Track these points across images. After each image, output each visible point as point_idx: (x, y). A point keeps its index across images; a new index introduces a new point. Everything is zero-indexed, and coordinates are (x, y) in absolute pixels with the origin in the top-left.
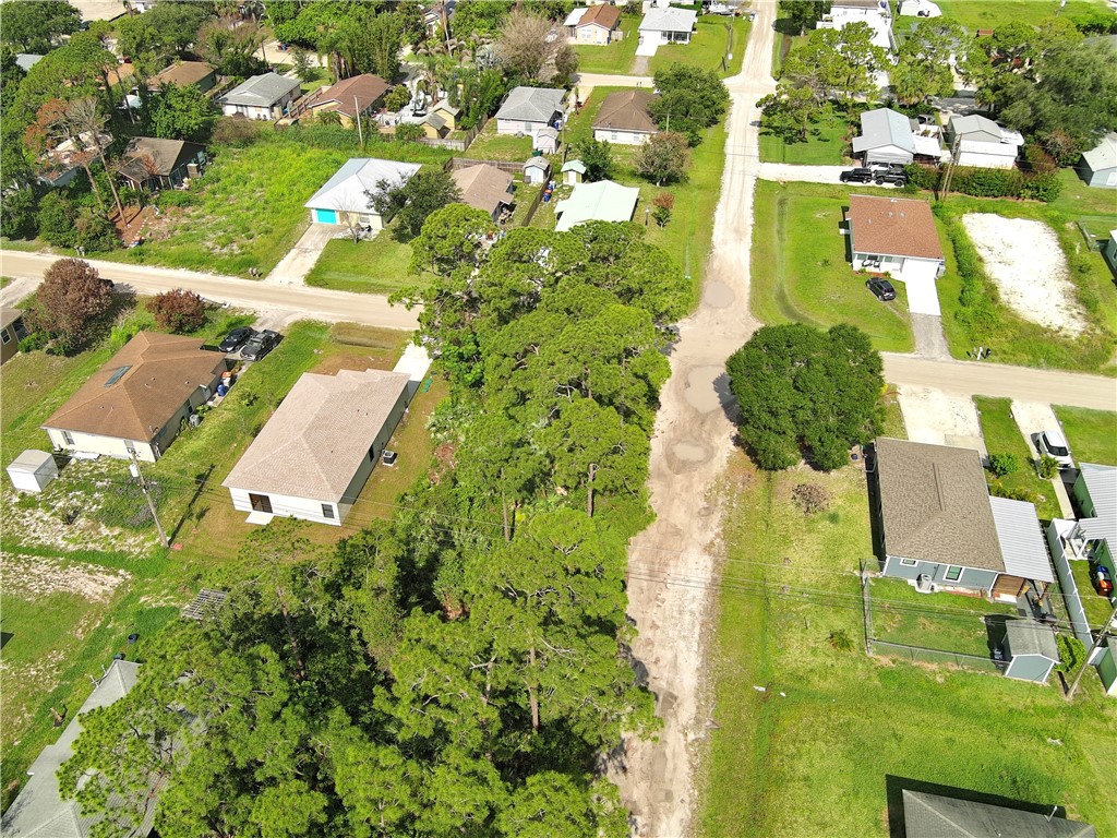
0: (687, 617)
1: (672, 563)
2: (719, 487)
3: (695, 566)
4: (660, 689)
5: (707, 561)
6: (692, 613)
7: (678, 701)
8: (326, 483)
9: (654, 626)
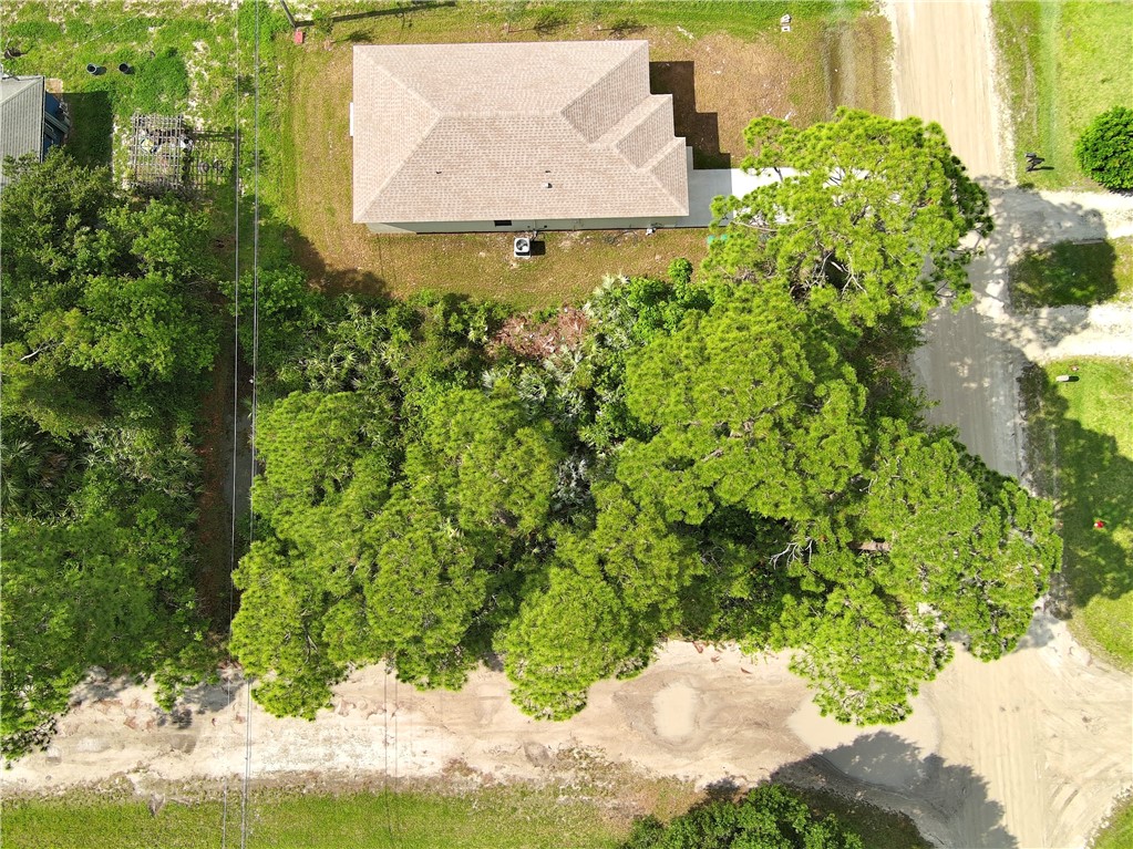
0: (321, 751)
1: (417, 716)
3: (419, 749)
4: (198, 729)
5: (432, 767)
6: (331, 757)
7: (185, 756)
8: (378, 191)
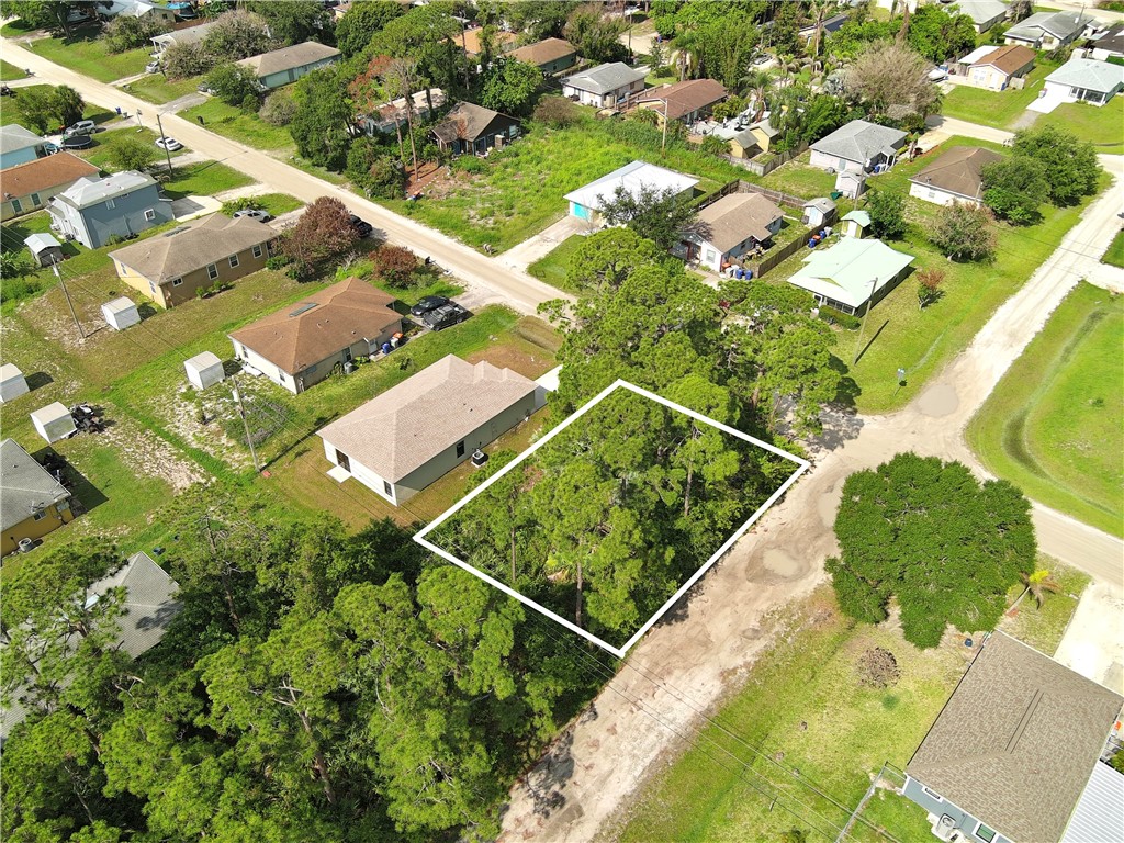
0: (652, 737)
1: (677, 673)
2: (786, 612)
3: (698, 686)
4: (572, 797)
5: (716, 688)
6: (661, 734)
7: (582, 819)
9: (612, 730)
